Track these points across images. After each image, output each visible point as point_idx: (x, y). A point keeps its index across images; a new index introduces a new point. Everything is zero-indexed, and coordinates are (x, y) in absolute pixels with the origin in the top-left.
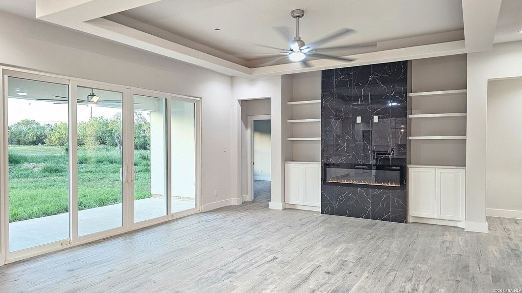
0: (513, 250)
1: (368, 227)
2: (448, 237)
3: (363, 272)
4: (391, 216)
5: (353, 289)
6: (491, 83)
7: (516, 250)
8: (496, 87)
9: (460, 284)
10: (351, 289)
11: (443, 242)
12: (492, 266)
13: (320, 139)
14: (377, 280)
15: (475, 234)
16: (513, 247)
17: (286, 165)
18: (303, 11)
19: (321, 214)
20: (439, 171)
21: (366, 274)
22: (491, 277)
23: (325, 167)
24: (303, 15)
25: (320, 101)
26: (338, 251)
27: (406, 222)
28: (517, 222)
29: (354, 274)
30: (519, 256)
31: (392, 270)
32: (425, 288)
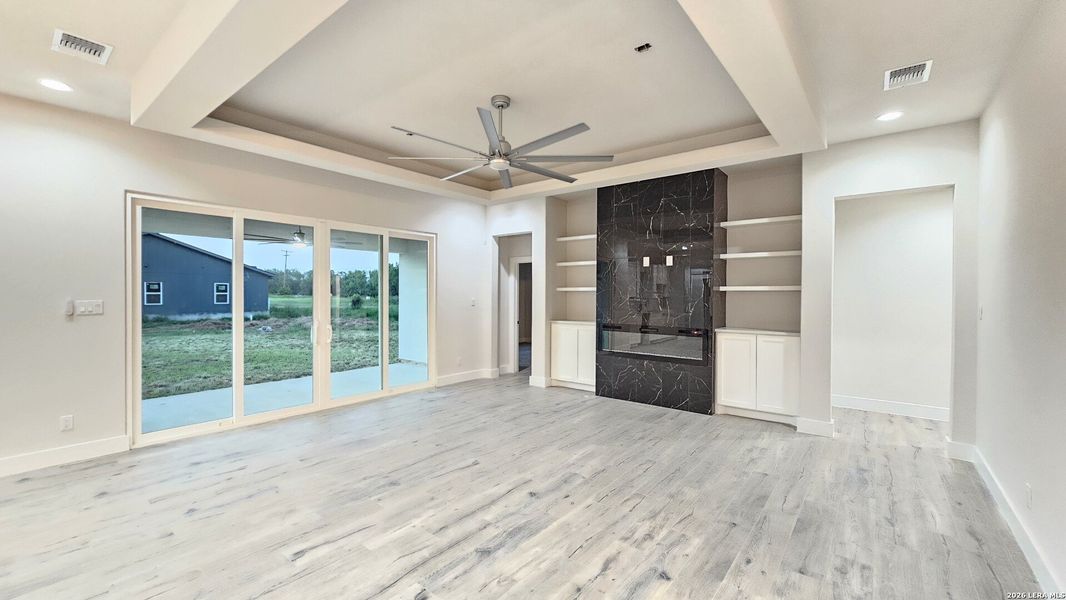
0: (861, 470)
1: (650, 418)
2: (765, 440)
3: (587, 497)
4: (690, 403)
5: (550, 527)
6: (842, 205)
7: (865, 471)
8: (849, 210)
9: (735, 529)
10: (546, 527)
11: (750, 451)
12: (809, 499)
13: (595, 289)
14: (600, 513)
15: (811, 439)
16: (864, 464)
17: (553, 325)
18: (509, 99)
19: (594, 396)
20: (761, 339)
21: (590, 501)
22: (795, 520)
23: (601, 328)
24: (508, 105)
25: (595, 236)
26: (575, 457)
27: (711, 414)
28: (893, 420)
29: (570, 499)
30: (867, 483)
31: (637, 495)
32: (671, 532)
